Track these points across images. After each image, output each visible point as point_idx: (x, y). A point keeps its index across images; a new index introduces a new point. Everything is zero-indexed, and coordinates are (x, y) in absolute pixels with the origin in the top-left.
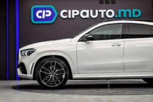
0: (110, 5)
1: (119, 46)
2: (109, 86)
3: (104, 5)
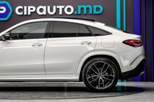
1: (40, 45)
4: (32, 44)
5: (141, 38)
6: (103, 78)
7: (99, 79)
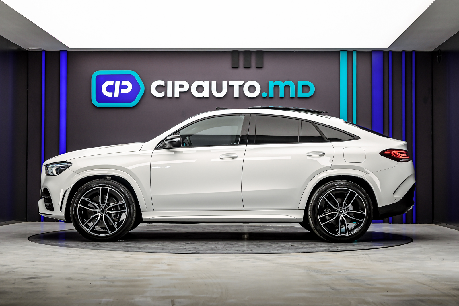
0: (253, 70)
1: (233, 158)
2: (246, 236)
3: (241, 70)
4: (220, 155)
5: (408, 146)
6: (346, 217)
7: (338, 218)
